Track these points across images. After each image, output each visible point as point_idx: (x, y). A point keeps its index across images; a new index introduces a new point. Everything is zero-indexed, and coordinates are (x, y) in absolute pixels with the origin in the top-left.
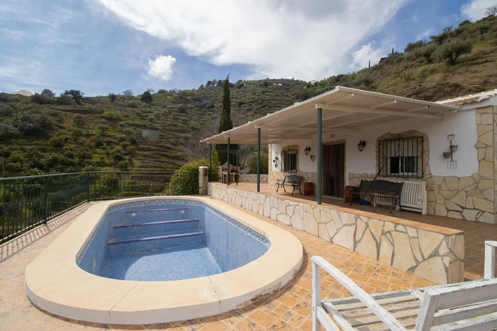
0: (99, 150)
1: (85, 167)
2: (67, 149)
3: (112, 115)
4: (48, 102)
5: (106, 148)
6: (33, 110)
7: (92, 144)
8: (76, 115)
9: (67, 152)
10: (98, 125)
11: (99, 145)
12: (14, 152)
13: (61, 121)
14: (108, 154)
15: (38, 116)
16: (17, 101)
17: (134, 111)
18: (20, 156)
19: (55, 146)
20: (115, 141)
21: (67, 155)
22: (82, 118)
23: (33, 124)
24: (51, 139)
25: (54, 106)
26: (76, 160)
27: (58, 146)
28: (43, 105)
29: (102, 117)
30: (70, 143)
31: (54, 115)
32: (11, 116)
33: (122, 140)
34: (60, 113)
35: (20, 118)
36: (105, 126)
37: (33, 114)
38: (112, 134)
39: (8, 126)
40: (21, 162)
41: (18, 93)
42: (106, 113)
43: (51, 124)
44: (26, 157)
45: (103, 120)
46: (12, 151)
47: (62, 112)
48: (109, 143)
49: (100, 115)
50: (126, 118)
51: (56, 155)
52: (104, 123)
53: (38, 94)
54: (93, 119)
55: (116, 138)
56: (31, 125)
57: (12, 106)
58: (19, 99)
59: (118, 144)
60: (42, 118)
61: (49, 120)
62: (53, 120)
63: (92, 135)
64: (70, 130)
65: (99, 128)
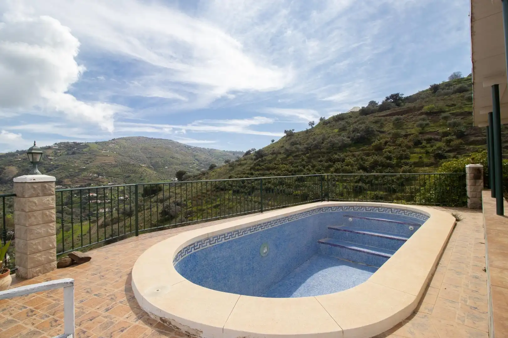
0: (417, 150)
1: (402, 168)
2: (385, 152)
3: (433, 108)
4: (373, 112)
5: (426, 147)
6: (360, 122)
7: (411, 144)
8: (395, 117)
9: (385, 155)
10: (417, 122)
11: (417, 143)
12: (347, 158)
13: (382, 126)
14: (427, 153)
15: (363, 126)
16: (351, 117)
17: (462, 97)
18: (351, 161)
19: (376, 150)
20: (437, 137)
21: (385, 157)
22: (400, 119)
23: (360, 133)
24: (373, 144)
25: (376, 114)
26: (394, 162)
27: (379, 149)
28: (368, 116)
29: (422, 114)
30: (389, 145)
31: (376, 122)
32: (346, 130)
33: (445, 134)
34: (381, 119)
35: (351, 131)
36: (425, 122)
37: (360, 125)
38: (434, 130)
39: (344, 138)
40: (352, 166)
41: (351, 111)
42: (426, 108)
43: (373, 131)
44: (354, 161)
45: (423, 116)
46: (346, 157)
47: (383, 118)
48: (429, 141)
49: (419, 112)
50: (451, 108)
51: (377, 157)
52: (424, 120)
53: (364, 107)
54: (412, 118)
55: (438, 134)
56: (358, 134)
57: (347, 122)
58: (352, 115)
59: (440, 140)
60: (366, 127)
61: (372, 128)
62: (375, 127)
63: (410, 135)
64: (389, 134)
65: (417, 126)
